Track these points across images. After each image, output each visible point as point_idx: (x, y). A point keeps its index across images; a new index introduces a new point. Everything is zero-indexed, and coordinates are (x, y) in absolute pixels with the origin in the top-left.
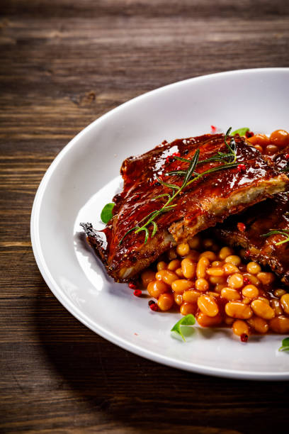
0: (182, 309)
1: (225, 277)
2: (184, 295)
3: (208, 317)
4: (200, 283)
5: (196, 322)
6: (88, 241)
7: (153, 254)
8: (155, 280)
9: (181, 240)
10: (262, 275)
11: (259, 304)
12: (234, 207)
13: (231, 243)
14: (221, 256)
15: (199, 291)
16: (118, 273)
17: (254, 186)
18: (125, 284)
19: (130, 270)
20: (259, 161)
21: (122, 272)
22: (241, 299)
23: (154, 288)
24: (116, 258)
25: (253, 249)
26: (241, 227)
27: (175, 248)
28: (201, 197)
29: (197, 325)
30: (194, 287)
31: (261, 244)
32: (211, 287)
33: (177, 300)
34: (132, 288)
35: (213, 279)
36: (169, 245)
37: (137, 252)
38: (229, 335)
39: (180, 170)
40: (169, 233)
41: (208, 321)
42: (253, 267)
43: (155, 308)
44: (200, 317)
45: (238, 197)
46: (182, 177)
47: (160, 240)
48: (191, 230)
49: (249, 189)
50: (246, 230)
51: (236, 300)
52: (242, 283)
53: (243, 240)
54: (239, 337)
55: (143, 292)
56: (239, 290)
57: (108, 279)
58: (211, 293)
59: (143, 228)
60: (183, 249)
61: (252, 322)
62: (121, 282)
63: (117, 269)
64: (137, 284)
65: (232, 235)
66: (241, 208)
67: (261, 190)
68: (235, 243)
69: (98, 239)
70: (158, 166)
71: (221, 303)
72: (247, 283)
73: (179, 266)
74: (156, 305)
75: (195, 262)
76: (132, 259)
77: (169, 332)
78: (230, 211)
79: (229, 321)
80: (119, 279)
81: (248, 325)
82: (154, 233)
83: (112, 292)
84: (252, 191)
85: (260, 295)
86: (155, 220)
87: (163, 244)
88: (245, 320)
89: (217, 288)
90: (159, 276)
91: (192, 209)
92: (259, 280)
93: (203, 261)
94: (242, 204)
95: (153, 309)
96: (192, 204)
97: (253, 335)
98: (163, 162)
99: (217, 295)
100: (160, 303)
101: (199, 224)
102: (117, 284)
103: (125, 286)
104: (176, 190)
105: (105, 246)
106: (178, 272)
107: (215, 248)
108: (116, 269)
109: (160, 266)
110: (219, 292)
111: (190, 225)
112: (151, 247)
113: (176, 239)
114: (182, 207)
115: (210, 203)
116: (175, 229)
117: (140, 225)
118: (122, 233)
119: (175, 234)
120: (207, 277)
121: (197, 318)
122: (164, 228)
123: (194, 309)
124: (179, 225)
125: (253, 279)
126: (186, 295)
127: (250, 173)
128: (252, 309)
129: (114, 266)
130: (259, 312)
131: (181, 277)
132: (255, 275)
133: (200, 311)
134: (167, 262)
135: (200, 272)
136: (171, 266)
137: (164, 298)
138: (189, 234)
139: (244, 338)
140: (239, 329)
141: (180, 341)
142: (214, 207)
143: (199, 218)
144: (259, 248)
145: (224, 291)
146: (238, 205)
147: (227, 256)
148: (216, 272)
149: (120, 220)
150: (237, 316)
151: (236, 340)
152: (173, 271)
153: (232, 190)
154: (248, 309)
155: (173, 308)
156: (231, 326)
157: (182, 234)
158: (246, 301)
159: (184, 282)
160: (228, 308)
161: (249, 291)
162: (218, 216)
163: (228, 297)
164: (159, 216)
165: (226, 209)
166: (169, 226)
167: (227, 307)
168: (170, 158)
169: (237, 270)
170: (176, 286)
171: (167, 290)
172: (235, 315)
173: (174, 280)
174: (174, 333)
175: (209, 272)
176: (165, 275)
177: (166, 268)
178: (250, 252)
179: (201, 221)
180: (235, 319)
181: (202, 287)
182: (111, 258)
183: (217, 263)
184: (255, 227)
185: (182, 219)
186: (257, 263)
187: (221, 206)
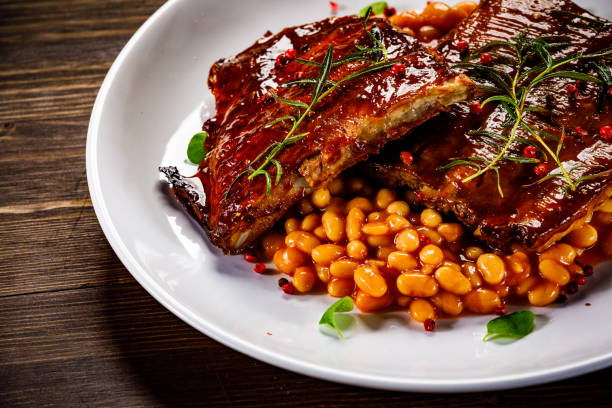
0: (331, 289)
1: (391, 237)
2: (332, 267)
3: (372, 297)
4: (355, 247)
5: (355, 307)
6: (174, 195)
7: (278, 209)
8: (284, 247)
9: (318, 184)
10: (444, 228)
11: (447, 273)
12: (393, 129)
13: (392, 183)
14: (380, 203)
15: (353, 260)
16: (228, 241)
17: (422, 96)
18: (240, 257)
19: (245, 235)
20: (423, 56)
21: (233, 239)
22: (419, 267)
23: (284, 259)
24: (222, 219)
25: (426, 189)
26: (407, 158)
27: (310, 197)
28: (342, 118)
29: (356, 311)
30: (345, 255)
31: (438, 181)
32: (371, 253)
33: (322, 276)
34: (249, 261)
35: (373, 241)
36: (300, 193)
37: (254, 209)
38: (405, 322)
39: (303, 77)
40: (300, 176)
41: (373, 304)
42: (430, 217)
43: (289, 289)
44: (359, 300)
45: (398, 114)
46: (309, 88)
47: (288, 187)
48: (332, 169)
49: (414, 101)
50: (414, 162)
51: (411, 270)
52: (417, 243)
53: (409, 177)
54: (422, 325)
55: (268, 266)
56: (415, 254)
57: (213, 251)
58: (373, 262)
59: (259, 171)
60: (322, 197)
61: (438, 301)
62: (233, 253)
63: (227, 235)
64: (258, 254)
65: (393, 170)
66: (405, 130)
67: (431, 100)
68: (398, 182)
69: (191, 191)
70: (265, 71)
71: (390, 275)
72: (425, 242)
73: (319, 223)
74: (291, 285)
75: (343, 216)
76: (248, 219)
77: (317, 325)
78: (388, 136)
79: (403, 301)
80: (230, 250)
81: (433, 305)
82: (278, 178)
83: (221, 269)
84: (418, 104)
85: (446, 259)
86: (276, 157)
87: (291, 192)
88: (428, 299)
89: (380, 254)
90: (290, 241)
91: (331, 137)
92: (441, 235)
93: (355, 214)
94: (405, 124)
95: (286, 291)
96: (329, 129)
97: (441, 320)
98: (271, 65)
99: (381, 263)
100: (296, 281)
101: (343, 158)
102: (229, 257)
103: (239, 259)
104: (303, 110)
105: (202, 201)
106: (318, 232)
107: (368, 191)
108: (225, 234)
109: (290, 225)
110: (385, 260)
111: (331, 161)
112: (273, 199)
113: (311, 184)
114: (315, 136)
115: (356, 127)
116: (310, 169)
117: (255, 166)
118: (228, 180)
119: (310, 176)
120: (364, 238)
121: (355, 300)
122: (292, 168)
123: (349, 286)
124: (314, 163)
125: (433, 235)
126: (334, 268)
127: (412, 76)
128: (437, 281)
129: (221, 230)
130: (448, 285)
131: (324, 241)
132: (435, 229)
133: (358, 289)
134: (300, 219)
135: (352, 231)
136: (306, 223)
137: (301, 273)
138: (330, 175)
139: (430, 326)
140: (420, 312)
141: (336, 338)
142: (364, 132)
143: (343, 150)
144: (436, 188)
145: (393, 258)
146: (400, 126)
147: (390, 203)
148: (376, 230)
149: (222, 159)
150: (415, 294)
151: (416, 329)
152: (311, 232)
153: (389, 105)
154: (432, 281)
155: (317, 287)
156: (407, 307)
157: (320, 175)
158: (427, 270)
159: (329, 248)
160: (402, 283)
161: (430, 254)
162: (371, 145)
163: (400, 266)
164: (282, 152)
165: (382, 134)
166: (299, 166)
167: (400, 281)
168: (281, 60)
169: (407, 224)
170: (317, 254)
171: (306, 261)
172: (412, 293)
173: (314, 246)
174: (325, 327)
175: (366, 229)
176: (300, 238)
177: (298, 228)
178: (423, 195)
179: (346, 153)
180: (412, 298)
181: (358, 253)
182: (214, 219)
183: (375, 216)
184: (427, 156)
185: (318, 152)
186: (435, 210)
187: (374, 130)
